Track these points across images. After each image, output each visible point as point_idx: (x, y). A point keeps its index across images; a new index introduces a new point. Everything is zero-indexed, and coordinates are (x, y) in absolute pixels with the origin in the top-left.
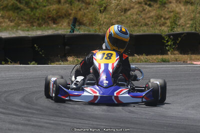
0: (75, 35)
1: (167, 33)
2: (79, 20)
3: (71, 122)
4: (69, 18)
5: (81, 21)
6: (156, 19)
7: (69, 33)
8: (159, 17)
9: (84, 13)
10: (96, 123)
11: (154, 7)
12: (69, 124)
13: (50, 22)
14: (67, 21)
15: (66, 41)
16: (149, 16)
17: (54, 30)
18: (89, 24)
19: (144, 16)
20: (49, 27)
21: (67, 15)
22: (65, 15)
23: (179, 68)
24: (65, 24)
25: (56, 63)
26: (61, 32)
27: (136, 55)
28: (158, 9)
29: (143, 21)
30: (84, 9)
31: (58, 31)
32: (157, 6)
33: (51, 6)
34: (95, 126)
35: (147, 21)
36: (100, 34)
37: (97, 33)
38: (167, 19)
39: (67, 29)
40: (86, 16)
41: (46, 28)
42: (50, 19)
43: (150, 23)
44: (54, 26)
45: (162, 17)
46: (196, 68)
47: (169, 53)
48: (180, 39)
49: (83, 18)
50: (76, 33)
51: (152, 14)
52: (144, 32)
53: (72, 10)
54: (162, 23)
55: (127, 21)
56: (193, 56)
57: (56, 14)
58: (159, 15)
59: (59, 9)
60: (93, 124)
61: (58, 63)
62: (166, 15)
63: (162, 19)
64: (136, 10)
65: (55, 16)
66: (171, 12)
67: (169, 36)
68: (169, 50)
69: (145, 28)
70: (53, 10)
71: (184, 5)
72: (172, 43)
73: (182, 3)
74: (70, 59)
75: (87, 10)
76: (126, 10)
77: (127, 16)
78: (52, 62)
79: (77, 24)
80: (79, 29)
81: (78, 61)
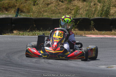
0: (18, 18)
3: (14, 69)
4: (15, 8)
5: (22, 10)
6: (65, 10)
7: (14, 17)
8: (67, 9)
9: (24, 5)
10: (28, 70)
11: (64, 2)
12: (13, 70)
13: (4, 10)
14: (14, 10)
15: (13, 21)
16: (61, 8)
17: (6, 15)
18: (27, 12)
19: (58, 8)
20: (3, 13)
21: (14, 6)
22: (13, 6)
23: (78, 39)
24: (13, 12)
25: (7, 34)
26: (10, 16)
28: (67, 4)
30: (24, 3)
31: (8, 15)
32: (66, 2)
33: (5, 1)
36: (33, 18)
38: (72, 10)
39: (14, 15)
40: (25, 7)
41: (2, 14)
42: (4, 8)
44: (6, 12)
45: (69, 8)
46: (87, 39)
47: (72, 30)
48: (79, 22)
49: (23, 8)
50: (19, 17)
51: (63, 7)
52: (59, 17)
53: (17, 3)
54: (69, 12)
55: (48, 11)
56: (86, 32)
57: (8, 5)
58: (67, 7)
59: (9, 3)
60: (26, 70)
61: (8, 34)
62: (71, 7)
63: (69, 10)
64: (54, 4)
65: (7, 7)
66: (74, 6)
69: (59, 15)
70: (6, 3)
71: (82, 2)
72: (74, 24)
73: (81, 1)
74: (15, 32)
75: (26, 4)
76: (48, 4)
77: (49, 8)
78: (5, 33)
79: (20, 12)
80: (20, 15)
81: (20, 33)
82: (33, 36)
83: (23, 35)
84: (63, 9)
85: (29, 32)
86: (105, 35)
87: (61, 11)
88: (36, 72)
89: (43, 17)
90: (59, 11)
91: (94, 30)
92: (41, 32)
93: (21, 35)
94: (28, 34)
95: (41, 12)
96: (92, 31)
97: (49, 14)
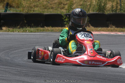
1: (65, 13)
2: (10, 4)
3: (4, 68)
4: (4, 3)
5: (11, 5)
6: (58, 5)
7: (3, 12)
8: (60, 3)
10: (20, 69)
14: (2, 4)
15: (1, 17)
18: (17, 7)
19: (51, 3)
21: (2, 1)
24: (1, 7)
27: (45, 27)
29: (50, 6)
34: (19, 71)
35: (52, 5)
36: (23, 13)
37: (21, 13)
38: (65, 5)
39: (2, 10)
40: (14, 2)
43: (54, 7)
45: (62, 3)
47: (66, 26)
49: (12, 3)
50: (8, 12)
51: (56, 1)
52: (51, 12)
54: (62, 7)
55: (40, 6)
60: (18, 70)
62: (64, 2)
63: (62, 5)
67: (66, 15)
68: (66, 24)
69: (51, 10)
72: (68, 20)
74: (4, 28)
77: (40, 2)
79: (9, 7)
80: (10, 10)
81: (9, 30)
82: (24, 33)
83: (13, 32)
84: (55, 3)
85: (19, 28)
86: (101, 31)
87: (54, 6)
88: (28, 72)
89: (34, 12)
90: (51, 6)
91: (89, 26)
92: (32, 28)
93: (11, 32)
94: (19, 30)
95: (32, 7)
96: (88, 27)
97: (41, 9)
